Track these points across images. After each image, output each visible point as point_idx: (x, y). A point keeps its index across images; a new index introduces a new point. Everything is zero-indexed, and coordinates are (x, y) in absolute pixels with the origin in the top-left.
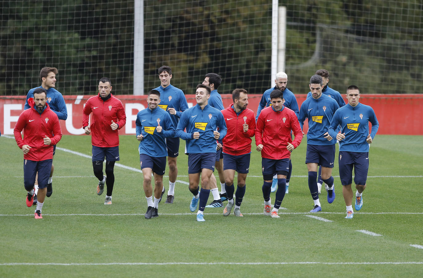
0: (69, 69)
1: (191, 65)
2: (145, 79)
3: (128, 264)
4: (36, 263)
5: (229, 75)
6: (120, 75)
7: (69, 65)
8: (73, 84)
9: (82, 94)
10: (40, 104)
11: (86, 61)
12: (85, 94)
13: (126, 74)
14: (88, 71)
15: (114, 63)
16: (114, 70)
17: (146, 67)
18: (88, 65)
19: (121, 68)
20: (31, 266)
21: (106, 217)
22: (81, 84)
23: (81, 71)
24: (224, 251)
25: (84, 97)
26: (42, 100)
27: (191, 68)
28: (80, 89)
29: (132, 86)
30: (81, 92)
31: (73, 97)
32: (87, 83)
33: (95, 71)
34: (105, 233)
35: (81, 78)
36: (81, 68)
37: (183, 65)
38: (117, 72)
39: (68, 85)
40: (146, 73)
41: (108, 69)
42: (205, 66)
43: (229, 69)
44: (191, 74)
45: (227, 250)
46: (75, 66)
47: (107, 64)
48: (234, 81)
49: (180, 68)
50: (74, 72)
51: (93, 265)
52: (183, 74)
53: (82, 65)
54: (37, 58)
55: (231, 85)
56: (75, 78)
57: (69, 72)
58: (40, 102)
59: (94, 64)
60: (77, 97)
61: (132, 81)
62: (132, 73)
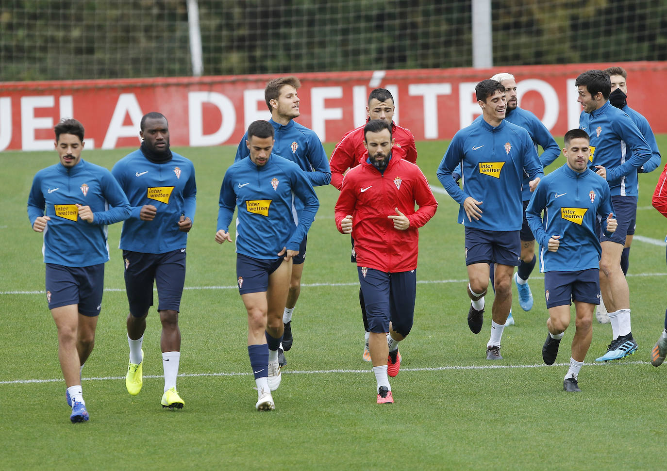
0: (357, 25)
1: (575, 11)
2: (495, 40)
3: (472, 367)
4: (310, 370)
5: (642, 28)
6: (449, 33)
7: (358, 18)
8: (367, 52)
9: (381, 69)
10: (380, 154)
11: (388, 10)
12: (388, 68)
13: (459, 32)
14: (391, 29)
15: (438, 12)
16: (437, 23)
17: (494, 17)
18: (391, 16)
19: (450, 21)
20: (300, 375)
21: (431, 285)
22: (380, 51)
23: (380, 28)
24: (642, 340)
25: (387, 75)
26: (383, 144)
27: (574, 18)
28: (378, 60)
29: (470, 52)
30: (379, 66)
31: (365, 74)
32: (391, 49)
33: (404, 27)
34: (430, 314)
35: (380, 41)
36: (380, 23)
37: (560, 12)
38: (444, 27)
39: (357, 53)
40: (495, 29)
41: (426, 23)
42: (599, 12)
43: (643, 17)
44: (574, 27)
45: (647, 340)
46: (368, 18)
47: (426, 14)
48: (652, 38)
49: (554, 18)
50: (369, 30)
51: (410, 371)
52: (561, 29)
53: (381, 17)
54: (300, 7)
55: (646, 45)
56: (369, 41)
57: (357, 31)
58: (380, 149)
59: (403, 15)
60: (372, 75)
61: (470, 43)
62: (470, 29)
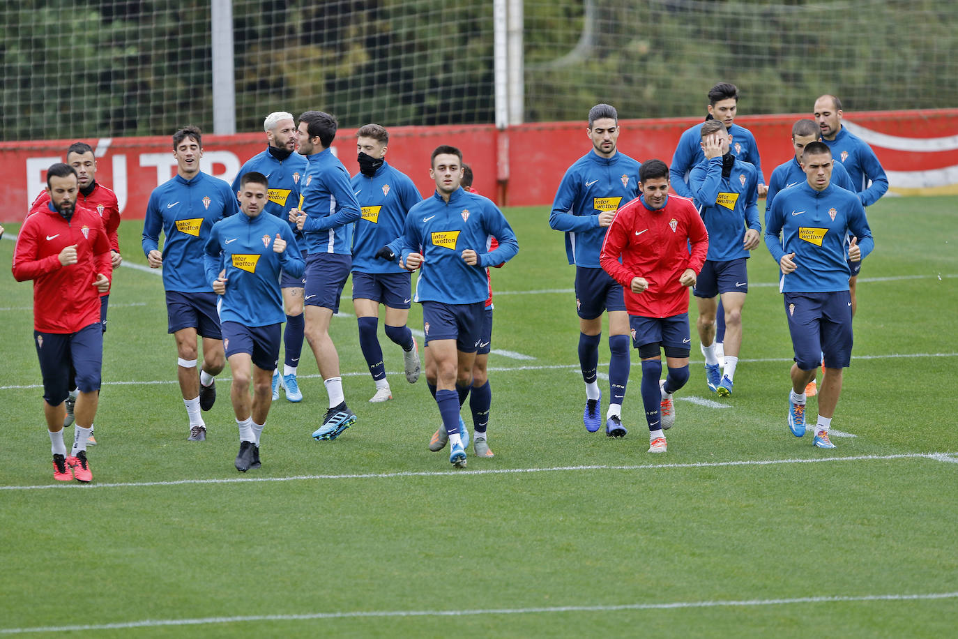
0: (79, 86)
1: (331, 68)
2: (238, 102)
3: (213, 481)
4: (26, 485)
5: (408, 87)
6: (186, 94)
7: (80, 78)
8: (91, 116)
9: (108, 136)
10: (67, 202)
11: (115, 67)
12: (116, 135)
13: (197, 93)
14: (118, 89)
15: (173, 69)
16: (172, 83)
17: (238, 76)
18: (119, 75)
19: (186, 81)
20: (14, 492)
21: (165, 385)
22: (106, 115)
23: (106, 89)
24: (409, 448)
25: (113, 143)
26: (70, 191)
27: (330, 76)
28: (104, 126)
29: (210, 116)
30: (106, 132)
31: (90, 141)
32: (119, 113)
33: (133, 87)
34: (165, 420)
35: (106, 103)
36: (105, 83)
37: (314, 70)
38: (180, 88)
39: (79, 117)
40: (238, 89)
41: (159, 83)
42: (359, 70)
43: (409, 75)
44: (330, 87)
45: (415, 448)
46: (92, 78)
47: (159, 72)
48: (420, 98)
49: (307, 75)
50: (90, 91)
51: (141, 486)
52: (315, 89)
53: (106, 76)
54: (14, 65)
55: (413, 107)
56: (94, 104)
57: (79, 92)
58: (67, 195)
59: (132, 74)
60: (97, 143)
61: (210, 106)
62: (210, 89)
